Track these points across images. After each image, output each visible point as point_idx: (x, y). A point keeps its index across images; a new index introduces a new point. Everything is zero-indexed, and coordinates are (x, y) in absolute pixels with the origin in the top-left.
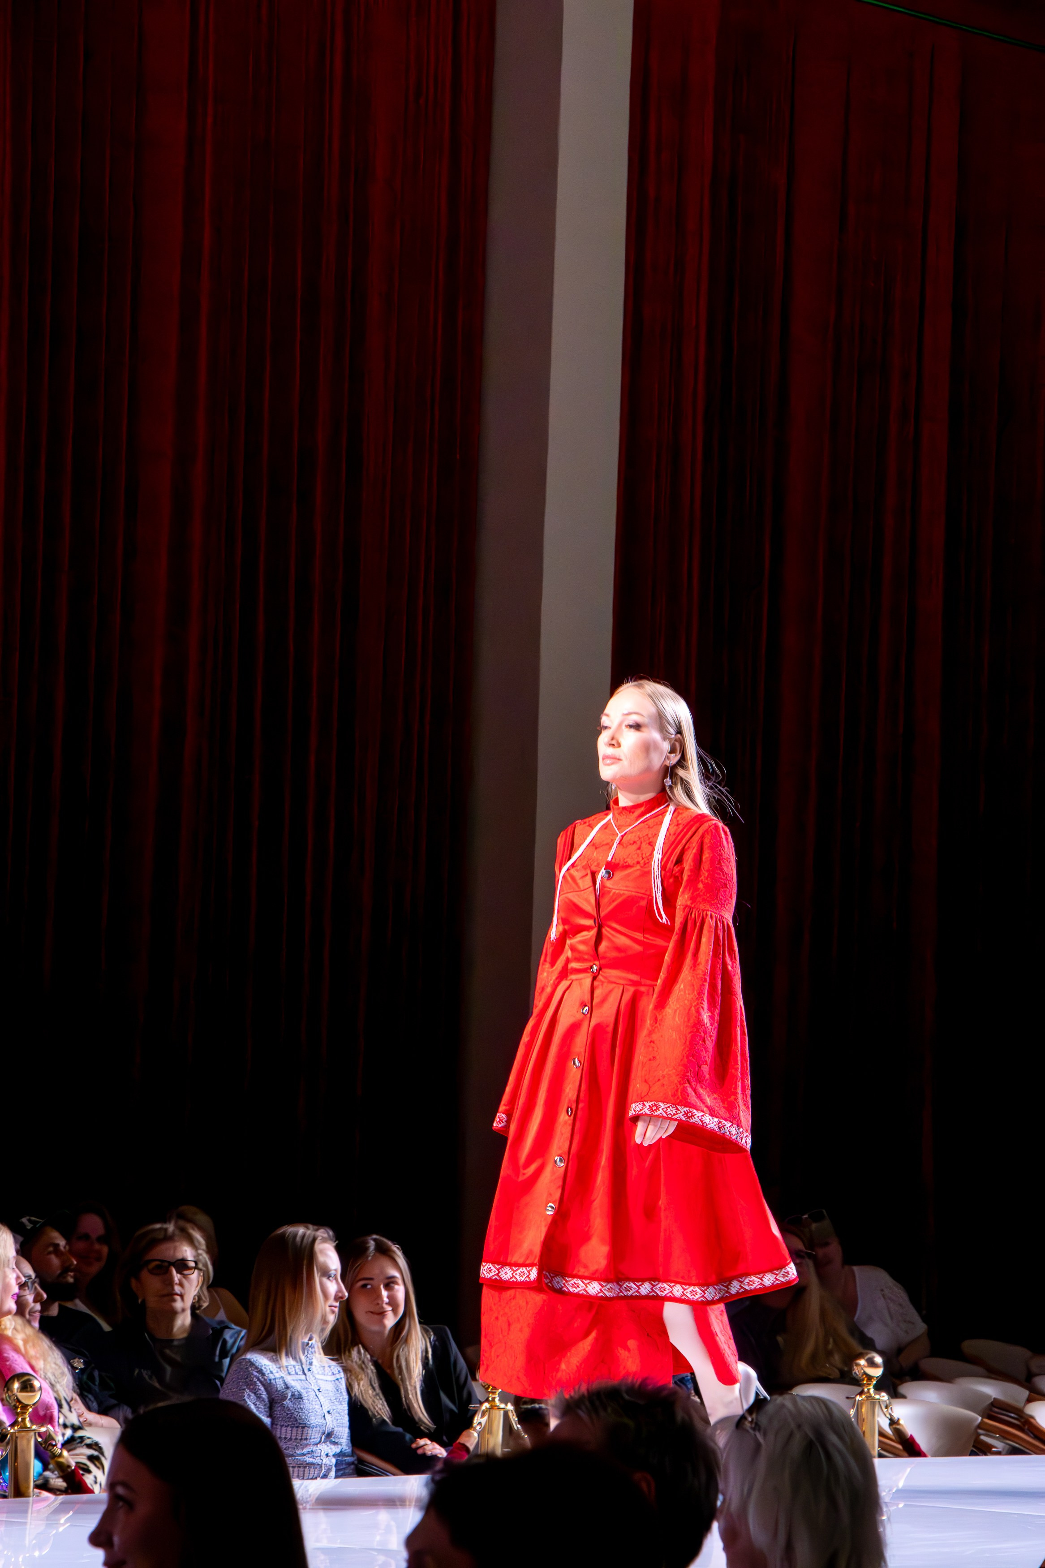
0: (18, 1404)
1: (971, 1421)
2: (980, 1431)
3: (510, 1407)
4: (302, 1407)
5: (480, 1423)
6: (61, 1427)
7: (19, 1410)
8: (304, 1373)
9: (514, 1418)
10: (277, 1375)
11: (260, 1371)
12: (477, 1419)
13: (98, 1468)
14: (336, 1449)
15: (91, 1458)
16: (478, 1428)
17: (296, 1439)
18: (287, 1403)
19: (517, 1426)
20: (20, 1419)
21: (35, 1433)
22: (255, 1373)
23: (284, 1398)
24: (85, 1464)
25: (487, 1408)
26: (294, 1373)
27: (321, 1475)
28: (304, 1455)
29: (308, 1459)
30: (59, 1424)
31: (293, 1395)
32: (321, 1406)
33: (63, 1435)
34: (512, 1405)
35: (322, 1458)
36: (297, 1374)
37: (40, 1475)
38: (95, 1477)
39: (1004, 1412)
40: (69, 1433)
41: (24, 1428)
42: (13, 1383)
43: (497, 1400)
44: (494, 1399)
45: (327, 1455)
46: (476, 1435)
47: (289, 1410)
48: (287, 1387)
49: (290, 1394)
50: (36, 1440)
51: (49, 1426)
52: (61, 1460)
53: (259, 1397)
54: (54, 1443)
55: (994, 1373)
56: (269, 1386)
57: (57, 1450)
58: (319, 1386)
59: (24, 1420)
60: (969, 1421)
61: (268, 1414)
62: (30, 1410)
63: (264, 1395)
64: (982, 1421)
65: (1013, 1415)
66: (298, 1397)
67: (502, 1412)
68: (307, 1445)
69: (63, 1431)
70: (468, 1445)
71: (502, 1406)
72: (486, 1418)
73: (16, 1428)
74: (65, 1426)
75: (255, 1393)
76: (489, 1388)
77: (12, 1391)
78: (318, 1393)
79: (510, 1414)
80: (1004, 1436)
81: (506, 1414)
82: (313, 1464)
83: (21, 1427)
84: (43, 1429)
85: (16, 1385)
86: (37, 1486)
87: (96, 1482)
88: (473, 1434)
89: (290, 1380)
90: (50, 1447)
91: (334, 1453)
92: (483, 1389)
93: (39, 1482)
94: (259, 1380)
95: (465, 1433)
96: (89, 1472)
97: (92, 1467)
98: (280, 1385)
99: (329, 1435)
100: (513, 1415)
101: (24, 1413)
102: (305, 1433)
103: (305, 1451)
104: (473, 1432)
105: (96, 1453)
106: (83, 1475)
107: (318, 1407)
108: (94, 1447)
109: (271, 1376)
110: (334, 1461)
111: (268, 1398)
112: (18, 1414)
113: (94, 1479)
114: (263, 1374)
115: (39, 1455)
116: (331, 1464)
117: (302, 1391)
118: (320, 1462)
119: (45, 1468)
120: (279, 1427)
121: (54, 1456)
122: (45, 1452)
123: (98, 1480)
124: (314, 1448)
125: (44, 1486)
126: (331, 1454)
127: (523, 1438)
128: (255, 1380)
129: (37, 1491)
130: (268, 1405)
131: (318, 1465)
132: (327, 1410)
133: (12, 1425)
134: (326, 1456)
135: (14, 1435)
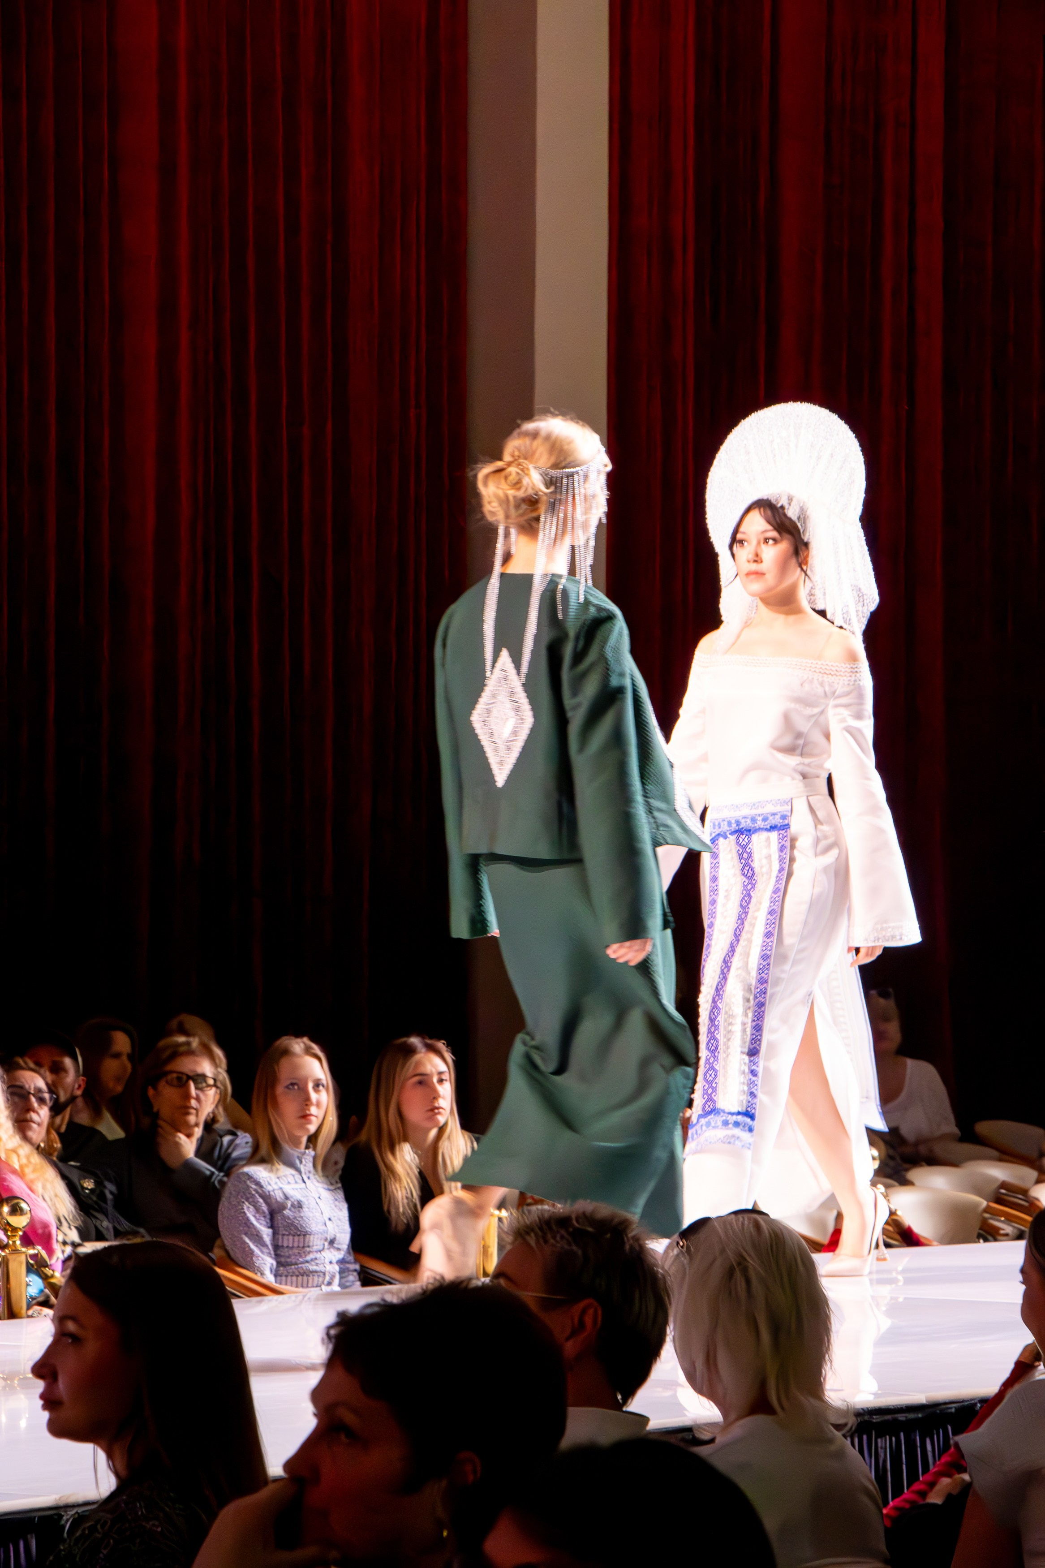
0: (8, 1227)
1: (976, 1205)
2: (987, 1215)
3: (504, 1213)
4: (302, 1215)
8: (304, 1182)
10: (276, 1187)
11: (258, 1184)
14: (340, 1255)
17: (298, 1247)
18: (286, 1212)
20: (11, 1243)
21: (26, 1255)
22: (253, 1186)
23: (283, 1207)
26: (293, 1181)
27: (326, 1282)
28: (307, 1262)
29: (312, 1267)
31: (293, 1205)
32: (322, 1213)
34: (507, 1212)
35: (325, 1265)
36: (296, 1182)
39: (1014, 1195)
45: (331, 1263)
47: (289, 1218)
48: (287, 1198)
49: (289, 1205)
50: (27, 1262)
52: (52, 1280)
53: (257, 1209)
55: (1006, 1155)
56: (266, 1198)
57: (49, 1272)
58: (319, 1193)
60: (974, 1206)
61: (269, 1225)
62: (21, 1233)
63: (264, 1208)
64: (988, 1207)
65: (1020, 1196)
66: (299, 1205)
67: (496, 1219)
68: (309, 1252)
75: (254, 1206)
78: (318, 1200)
80: (1010, 1219)
82: (316, 1272)
83: (13, 1251)
84: (35, 1252)
85: (6, 1208)
89: (290, 1190)
91: (337, 1259)
94: (257, 1192)
98: (279, 1196)
99: (332, 1242)
102: (307, 1240)
103: (308, 1258)
107: (318, 1215)
109: (269, 1188)
110: (337, 1268)
111: (268, 1210)
112: (10, 1238)
114: (261, 1187)
116: (334, 1271)
117: (302, 1199)
118: (323, 1269)
120: (280, 1237)
124: (318, 1255)
126: (334, 1261)
128: (254, 1192)
130: (268, 1217)
131: (322, 1272)
132: (329, 1217)
134: (328, 1263)
135: (5, 1259)
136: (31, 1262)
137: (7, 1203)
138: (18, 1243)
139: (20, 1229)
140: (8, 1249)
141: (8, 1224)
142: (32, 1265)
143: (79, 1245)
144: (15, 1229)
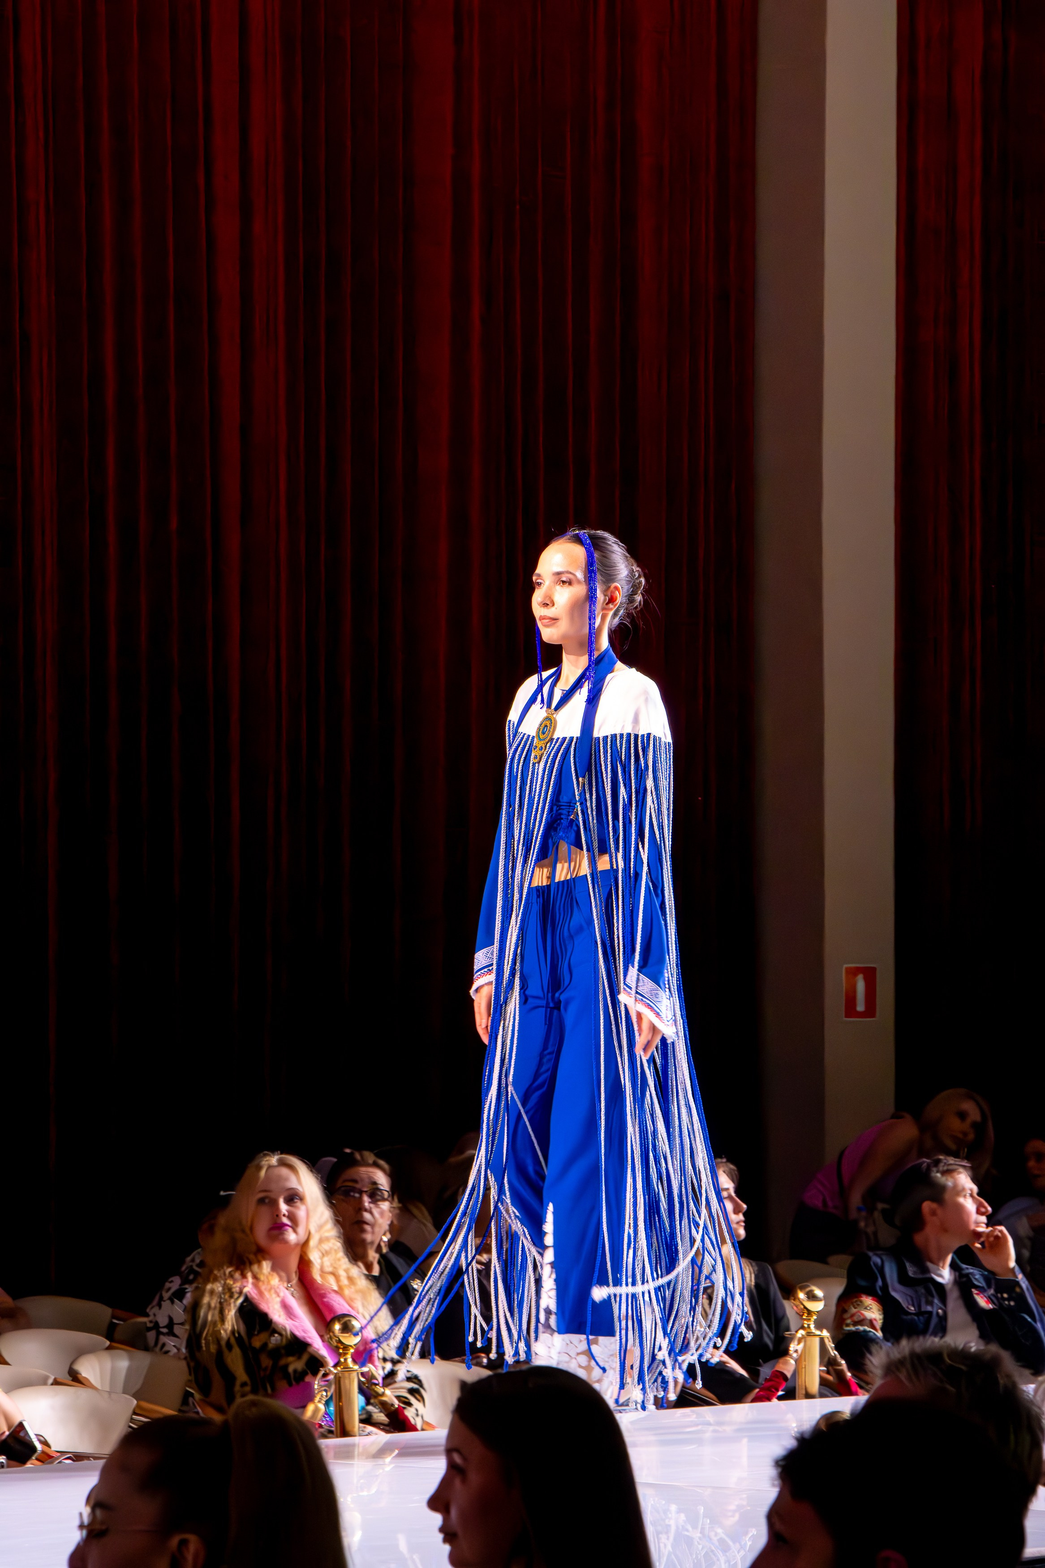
0: (340, 1345)
3: (825, 1333)
5: (796, 1351)
6: (381, 1361)
7: (341, 1351)
9: (830, 1345)
12: (793, 1347)
13: (419, 1400)
15: (412, 1391)
16: (795, 1355)
19: (833, 1353)
20: (342, 1360)
24: (406, 1398)
25: (802, 1335)
30: (379, 1358)
33: (384, 1368)
34: (828, 1331)
37: (363, 1409)
38: (417, 1410)
40: (389, 1366)
41: (346, 1367)
42: (334, 1323)
43: (812, 1326)
44: (809, 1325)
46: (793, 1362)
50: (359, 1381)
51: (370, 1365)
52: (384, 1399)
54: (376, 1381)
57: (380, 1390)
59: (346, 1360)
62: (352, 1350)
67: (817, 1340)
69: (383, 1364)
70: (786, 1372)
71: (818, 1333)
72: (802, 1345)
73: (339, 1368)
74: (385, 1360)
76: (803, 1315)
77: (333, 1332)
79: (826, 1341)
81: (822, 1340)
83: (344, 1368)
84: (365, 1369)
85: (337, 1327)
86: (362, 1421)
87: (417, 1415)
88: (789, 1360)
90: (373, 1387)
92: (798, 1316)
93: (364, 1417)
95: (781, 1360)
96: (409, 1404)
97: (413, 1400)
100: (829, 1341)
101: (345, 1354)
104: (789, 1359)
105: (416, 1386)
106: (404, 1408)
108: (414, 1380)
112: (340, 1355)
113: (415, 1412)
115: (361, 1391)
119: (368, 1403)
121: (378, 1395)
122: (368, 1391)
123: (420, 1413)
125: (367, 1420)
127: (840, 1365)
129: (361, 1425)
133: (335, 1366)
135: (337, 1376)
136: (363, 1379)
137: (339, 1321)
138: (350, 1360)
139: (351, 1346)
140: (340, 1367)
141: (340, 1342)
142: (362, 1382)
143: (399, 1362)
144: (346, 1347)
